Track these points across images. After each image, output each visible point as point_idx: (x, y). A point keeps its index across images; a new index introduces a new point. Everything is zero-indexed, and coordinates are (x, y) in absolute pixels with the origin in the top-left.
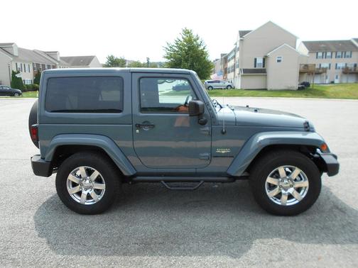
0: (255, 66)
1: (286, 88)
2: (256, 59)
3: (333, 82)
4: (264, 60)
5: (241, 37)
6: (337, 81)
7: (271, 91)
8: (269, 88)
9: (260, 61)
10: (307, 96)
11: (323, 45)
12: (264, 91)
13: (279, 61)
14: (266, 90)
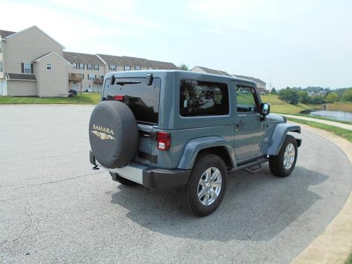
0: (23, 72)
1: (58, 96)
2: (23, 64)
3: (87, 91)
4: (32, 65)
5: (3, 37)
6: (90, 90)
7: (43, 98)
8: (41, 95)
9: (27, 66)
10: (78, 103)
11: (75, 57)
12: (34, 98)
13: (48, 68)
14: (37, 96)
